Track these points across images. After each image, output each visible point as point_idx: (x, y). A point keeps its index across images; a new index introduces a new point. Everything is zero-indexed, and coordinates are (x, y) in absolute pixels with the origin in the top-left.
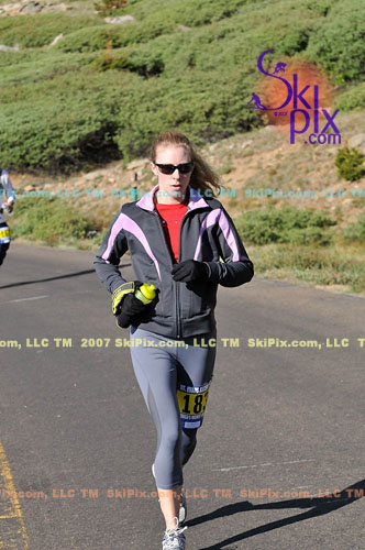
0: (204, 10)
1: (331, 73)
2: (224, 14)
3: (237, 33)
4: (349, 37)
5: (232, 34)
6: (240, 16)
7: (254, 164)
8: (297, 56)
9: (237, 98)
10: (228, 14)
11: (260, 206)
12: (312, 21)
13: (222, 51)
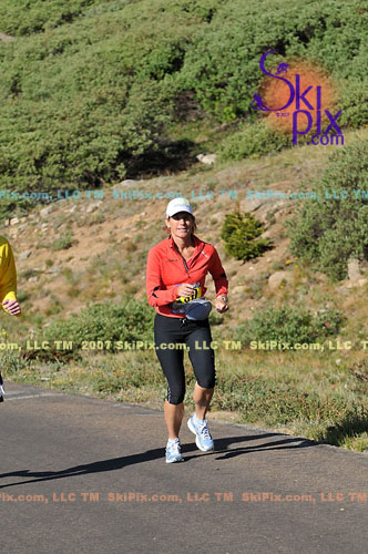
0: (34, 12)
1: (217, 104)
2: (63, 17)
3: (82, 45)
4: (243, 52)
5: (73, 47)
6: (86, 21)
7: (105, 235)
8: (168, 79)
9: (81, 139)
10: (68, 18)
11: (113, 295)
12: (190, 29)
13: (59, 71)
